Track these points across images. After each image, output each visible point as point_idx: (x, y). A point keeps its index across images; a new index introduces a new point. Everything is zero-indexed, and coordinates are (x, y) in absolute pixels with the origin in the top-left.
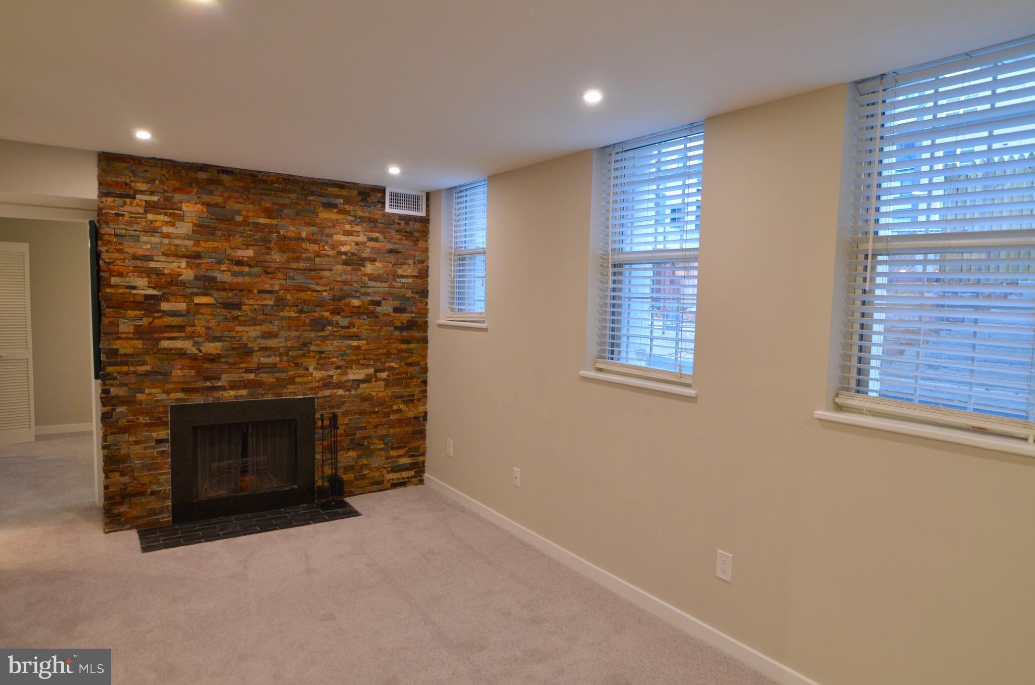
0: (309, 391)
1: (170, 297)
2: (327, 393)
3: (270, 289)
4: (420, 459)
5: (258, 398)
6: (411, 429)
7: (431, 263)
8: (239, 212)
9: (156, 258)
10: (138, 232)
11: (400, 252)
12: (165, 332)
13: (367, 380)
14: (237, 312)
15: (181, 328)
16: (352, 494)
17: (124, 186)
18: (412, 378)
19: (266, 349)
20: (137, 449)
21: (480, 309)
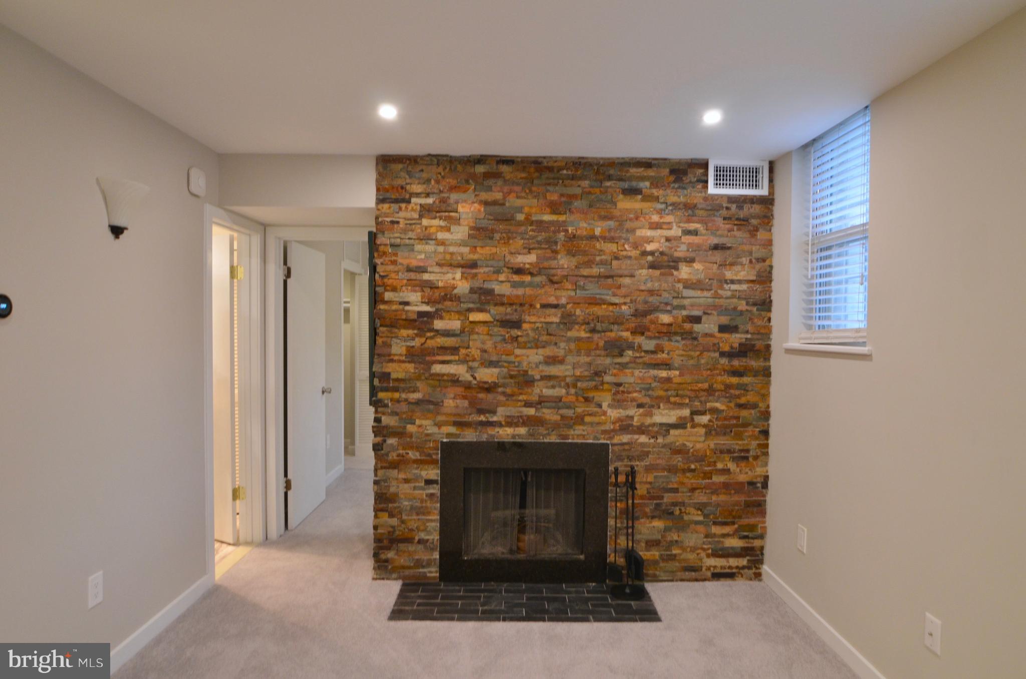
0: (602, 434)
1: (444, 314)
2: (625, 438)
3: (555, 302)
4: (757, 543)
5: (540, 439)
6: (742, 498)
7: (776, 262)
8: (520, 210)
9: (429, 269)
10: (413, 241)
11: (729, 248)
12: (438, 354)
13: (680, 425)
14: (516, 331)
15: (454, 350)
16: (656, 579)
17: (399, 189)
18: (746, 425)
19: (549, 378)
20: (405, 488)
21: (856, 326)
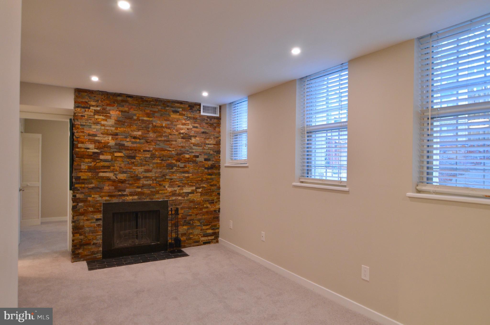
0: (166, 197)
1: (104, 153)
2: (174, 198)
3: (148, 150)
4: (217, 231)
5: (143, 200)
6: (212, 216)
7: (222, 138)
8: (135, 115)
9: (98, 135)
10: (91, 124)
11: (207, 133)
12: (102, 169)
13: (192, 192)
14: (133, 160)
15: (108, 167)
16: (185, 247)
17: (85, 103)
18: (213, 192)
19: (146, 177)
20: (87, 223)
21: (244, 158)
